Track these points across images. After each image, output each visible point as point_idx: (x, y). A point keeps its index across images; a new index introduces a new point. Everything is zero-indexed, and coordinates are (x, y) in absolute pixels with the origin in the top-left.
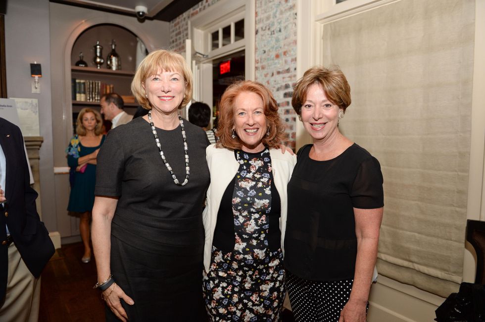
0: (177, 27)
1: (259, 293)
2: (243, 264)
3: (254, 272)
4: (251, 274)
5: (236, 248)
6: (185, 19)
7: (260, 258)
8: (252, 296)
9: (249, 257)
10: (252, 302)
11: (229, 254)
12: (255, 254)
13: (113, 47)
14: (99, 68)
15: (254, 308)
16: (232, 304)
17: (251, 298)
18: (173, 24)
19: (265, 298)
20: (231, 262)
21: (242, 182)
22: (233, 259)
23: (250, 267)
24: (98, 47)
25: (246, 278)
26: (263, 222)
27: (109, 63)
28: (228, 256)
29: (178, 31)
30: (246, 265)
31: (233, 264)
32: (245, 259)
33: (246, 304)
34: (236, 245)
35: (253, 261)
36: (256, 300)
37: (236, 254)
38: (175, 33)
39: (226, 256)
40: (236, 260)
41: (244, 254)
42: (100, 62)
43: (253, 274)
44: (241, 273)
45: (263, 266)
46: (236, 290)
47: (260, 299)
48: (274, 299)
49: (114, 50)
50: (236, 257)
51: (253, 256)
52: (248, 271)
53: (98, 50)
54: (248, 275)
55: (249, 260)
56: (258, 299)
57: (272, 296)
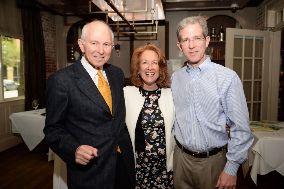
0: (260, 10)
1: (161, 176)
2: (151, 158)
3: (158, 163)
4: (156, 165)
5: (146, 149)
6: (264, 4)
7: (162, 154)
8: (156, 178)
9: (155, 154)
10: (157, 182)
11: (142, 153)
12: (159, 152)
13: (222, 28)
14: (213, 40)
15: (158, 186)
16: (143, 184)
17: (156, 180)
18: (258, 8)
19: (165, 179)
20: (144, 158)
21: (146, 110)
22: (145, 156)
23: (156, 160)
24: (213, 28)
25: (153, 168)
26: (161, 131)
27: (219, 36)
28: (141, 155)
29: (261, 12)
30: (153, 159)
31: (145, 159)
32: (152, 155)
33: (153, 184)
34: (147, 147)
35: (158, 156)
36: (159, 181)
37: (147, 153)
38: (259, 14)
39: (140, 155)
40: (147, 157)
41: (152, 152)
42: (214, 37)
43: (157, 165)
44: (150, 164)
45: (163, 159)
46: (147, 175)
47: (162, 180)
48: (171, 179)
49: (222, 29)
50: (147, 155)
51: (157, 153)
52: (154, 163)
53: (213, 31)
54: (154, 165)
55: (155, 155)
56: (161, 180)
57: (169, 178)
